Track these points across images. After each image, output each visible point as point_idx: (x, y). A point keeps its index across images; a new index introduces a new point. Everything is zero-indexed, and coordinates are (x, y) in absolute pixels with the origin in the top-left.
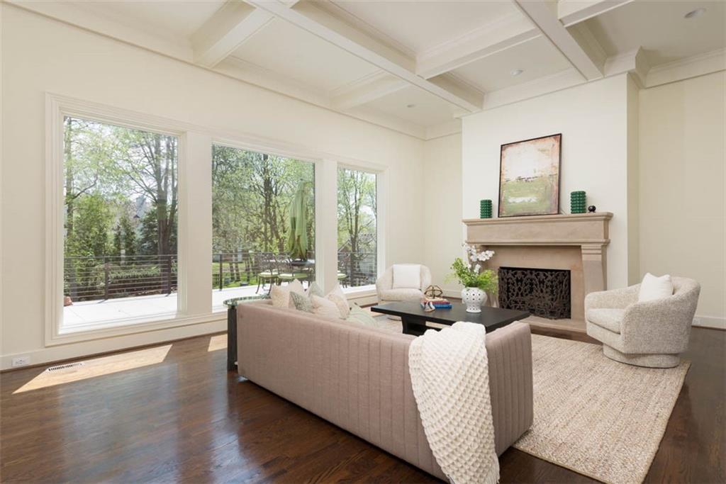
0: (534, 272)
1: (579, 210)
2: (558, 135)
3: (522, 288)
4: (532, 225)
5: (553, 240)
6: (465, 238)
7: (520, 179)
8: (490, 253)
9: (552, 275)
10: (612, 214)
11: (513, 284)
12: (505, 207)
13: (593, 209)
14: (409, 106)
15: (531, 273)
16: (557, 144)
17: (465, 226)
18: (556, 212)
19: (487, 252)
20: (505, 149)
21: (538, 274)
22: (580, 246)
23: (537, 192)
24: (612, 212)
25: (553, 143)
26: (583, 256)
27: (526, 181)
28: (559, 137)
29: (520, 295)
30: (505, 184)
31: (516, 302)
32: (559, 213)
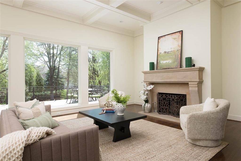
0: (170, 95)
1: (188, 66)
2: (181, 31)
3: (165, 102)
4: (169, 73)
5: (177, 80)
6: (143, 80)
7: (165, 52)
8: (152, 86)
9: (177, 97)
10: (204, 68)
11: (161, 101)
12: (159, 65)
13: (194, 66)
14: (120, 22)
15: (169, 96)
16: (180, 36)
17: (143, 74)
18: (179, 67)
19: (151, 86)
20: (159, 39)
21: (172, 97)
22: (188, 83)
23: (172, 58)
24: (204, 67)
25: (179, 35)
26: (190, 88)
27: (168, 53)
28: (181, 32)
29: (164, 106)
30: (159, 55)
31: (163, 109)
32: (181, 67)
